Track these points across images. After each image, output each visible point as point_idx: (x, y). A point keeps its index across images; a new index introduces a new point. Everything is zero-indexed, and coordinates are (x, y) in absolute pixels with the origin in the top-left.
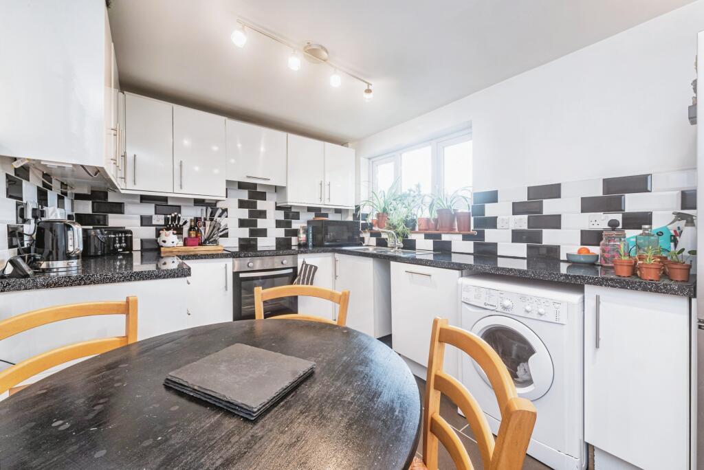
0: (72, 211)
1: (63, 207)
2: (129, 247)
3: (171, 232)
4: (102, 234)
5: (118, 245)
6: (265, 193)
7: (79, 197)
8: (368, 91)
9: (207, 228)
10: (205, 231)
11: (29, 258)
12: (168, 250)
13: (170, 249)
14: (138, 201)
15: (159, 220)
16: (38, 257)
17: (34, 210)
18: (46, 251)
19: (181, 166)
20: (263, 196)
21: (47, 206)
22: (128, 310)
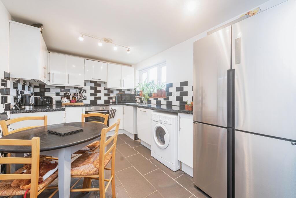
0: (33, 91)
1: (30, 90)
2: (51, 103)
3: (65, 98)
4: (42, 98)
5: (47, 102)
6: (100, 84)
7: (35, 87)
8: (128, 51)
9: (78, 97)
10: (78, 98)
11: (19, 105)
12: (64, 104)
13: (65, 104)
14: (55, 87)
15: (62, 94)
16: (22, 105)
17: (21, 92)
18: (24, 103)
19: (69, 76)
20: (99, 85)
21: (25, 90)
22: (44, 119)
